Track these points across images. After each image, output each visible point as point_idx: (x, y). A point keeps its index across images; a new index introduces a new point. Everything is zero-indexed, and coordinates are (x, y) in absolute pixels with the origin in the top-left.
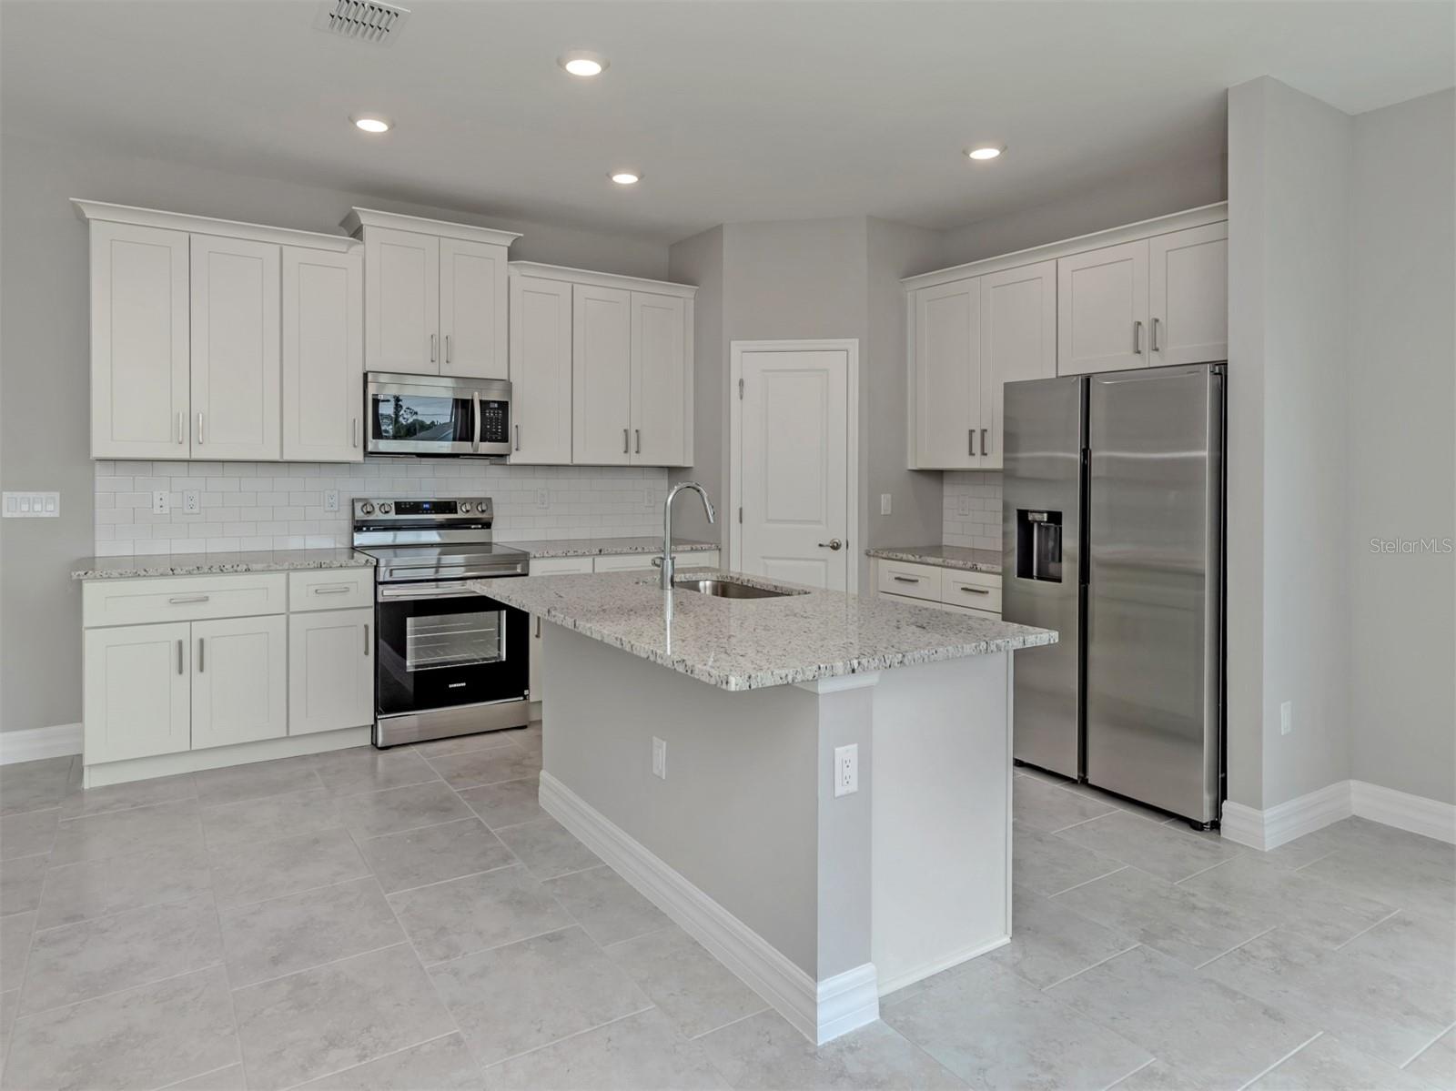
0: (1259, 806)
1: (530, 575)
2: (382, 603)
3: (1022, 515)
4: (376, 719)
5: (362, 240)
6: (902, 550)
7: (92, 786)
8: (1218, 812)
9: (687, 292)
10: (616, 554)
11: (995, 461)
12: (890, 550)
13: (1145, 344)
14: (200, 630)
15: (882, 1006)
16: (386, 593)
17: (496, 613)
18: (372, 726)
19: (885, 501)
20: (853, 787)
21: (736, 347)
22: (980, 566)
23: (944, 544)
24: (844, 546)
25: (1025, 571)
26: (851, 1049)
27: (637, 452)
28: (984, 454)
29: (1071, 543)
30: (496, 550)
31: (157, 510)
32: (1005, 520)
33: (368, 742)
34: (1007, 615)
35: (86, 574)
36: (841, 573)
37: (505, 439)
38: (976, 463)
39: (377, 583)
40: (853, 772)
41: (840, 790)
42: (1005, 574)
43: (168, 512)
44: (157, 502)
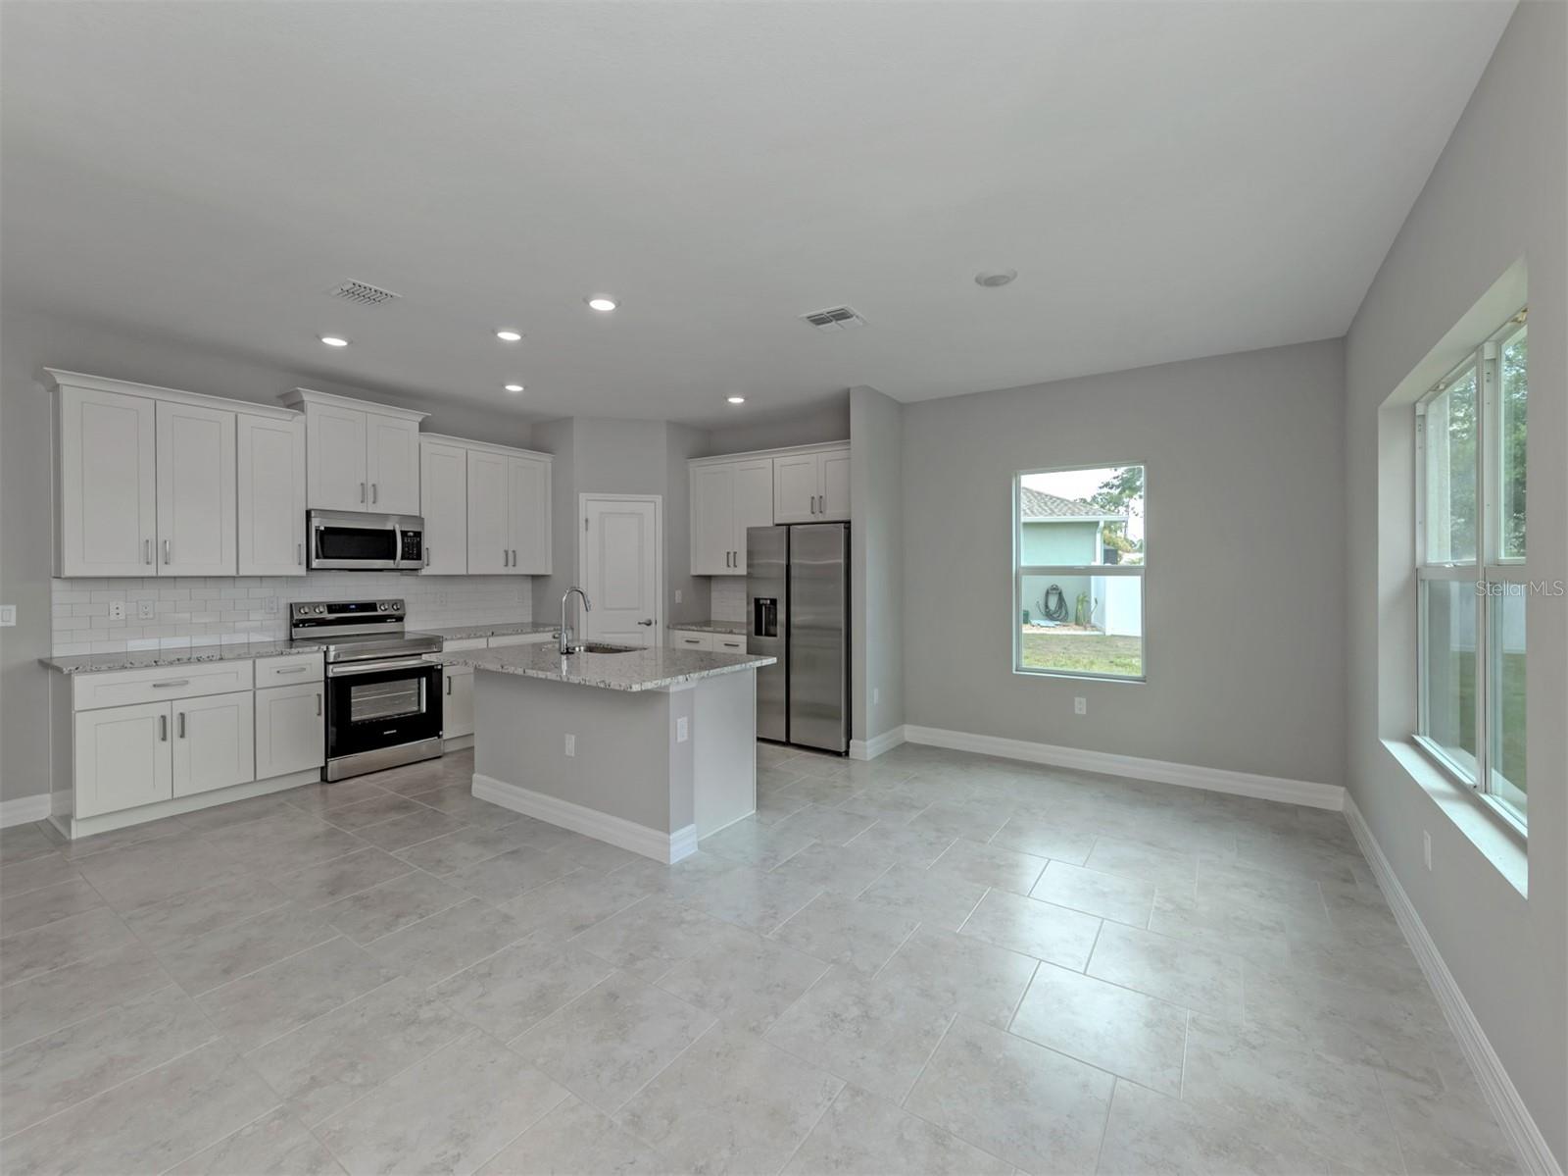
0: (865, 740)
1: (444, 651)
2: (331, 678)
3: (757, 601)
4: (326, 763)
5: (303, 411)
6: (689, 624)
7: (79, 836)
8: (848, 746)
9: (546, 458)
10: (504, 635)
11: (742, 570)
12: (683, 624)
13: (816, 509)
14: (180, 707)
15: (699, 845)
16: (335, 670)
17: (416, 680)
18: (322, 768)
19: (678, 596)
20: (686, 738)
21: (583, 497)
22: (734, 630)
23: (712, 619)
24: (653, 622)
25: (758, 632)
26: (687, 863)
27: (514, 566)
28: (735, 566)
29: (781, 616)
30: (407, 637)
31: (113, 617)
32: (748, 604)
33: (319, 780)
34: (749, 652)
35: (77, 669)
36: (653, 637)
37: (419, 557)
38: (731, 571)
39: (327, 664)
40: (685, 731)
41: (679, 740)
42: (748, 635)
43: (124, 617)
44: (113, 612)
